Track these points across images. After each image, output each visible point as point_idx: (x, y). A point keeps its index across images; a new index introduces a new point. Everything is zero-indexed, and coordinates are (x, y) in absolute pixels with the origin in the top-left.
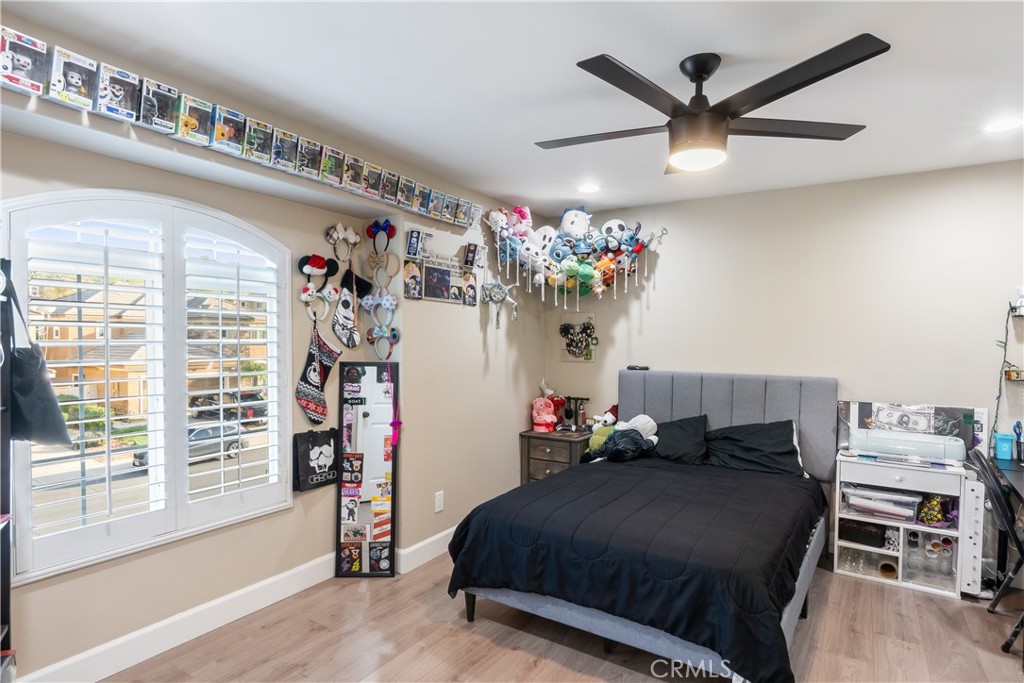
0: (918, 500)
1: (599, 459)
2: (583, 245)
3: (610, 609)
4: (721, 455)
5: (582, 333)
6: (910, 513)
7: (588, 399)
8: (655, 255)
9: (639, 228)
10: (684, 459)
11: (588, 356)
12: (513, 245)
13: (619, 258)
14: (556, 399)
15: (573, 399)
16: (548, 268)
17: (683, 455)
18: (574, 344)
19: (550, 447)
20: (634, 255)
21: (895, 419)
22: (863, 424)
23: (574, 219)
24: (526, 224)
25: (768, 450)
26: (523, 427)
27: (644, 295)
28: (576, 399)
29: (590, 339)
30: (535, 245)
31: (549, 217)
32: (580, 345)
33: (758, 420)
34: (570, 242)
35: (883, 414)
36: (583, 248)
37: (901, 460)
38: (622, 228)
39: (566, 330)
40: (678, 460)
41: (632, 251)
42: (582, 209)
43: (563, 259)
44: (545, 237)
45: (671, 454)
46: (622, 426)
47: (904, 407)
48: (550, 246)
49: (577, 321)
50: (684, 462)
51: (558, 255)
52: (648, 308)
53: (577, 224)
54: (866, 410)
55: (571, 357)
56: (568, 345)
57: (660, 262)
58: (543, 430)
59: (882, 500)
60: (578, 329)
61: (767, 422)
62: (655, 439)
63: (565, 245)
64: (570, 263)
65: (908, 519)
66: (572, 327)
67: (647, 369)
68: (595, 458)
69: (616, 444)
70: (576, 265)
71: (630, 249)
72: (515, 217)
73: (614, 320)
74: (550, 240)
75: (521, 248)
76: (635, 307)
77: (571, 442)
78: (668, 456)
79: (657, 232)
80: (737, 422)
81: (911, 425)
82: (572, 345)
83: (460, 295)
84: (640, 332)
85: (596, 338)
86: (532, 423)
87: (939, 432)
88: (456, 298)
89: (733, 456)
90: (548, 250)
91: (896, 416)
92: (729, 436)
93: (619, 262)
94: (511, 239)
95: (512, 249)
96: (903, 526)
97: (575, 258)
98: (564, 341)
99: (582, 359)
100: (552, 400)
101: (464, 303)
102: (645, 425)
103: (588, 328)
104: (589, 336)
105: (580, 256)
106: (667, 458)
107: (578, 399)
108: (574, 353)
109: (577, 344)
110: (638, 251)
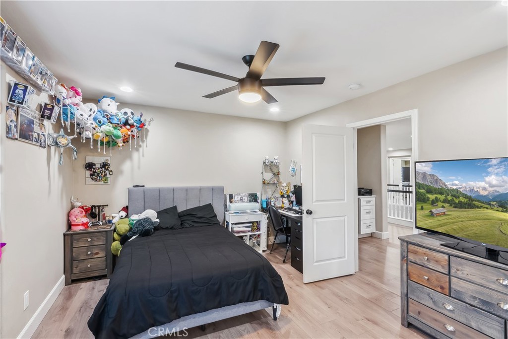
0: (251, 224)
1: (134, 237)
2: (115, 119)
3: (220, 305)
4: (189, 222)
5: (102, 168)
6: (250, 229)
7: (107, 206)
8: (147, 131)
9: (141, 116)
10: (175, 227)
11: (106, 181)
12: (72, 111)
13: (132, 129)
14: (85, 208)
15: (97, 206)
16: (94, 129)
17: (174, 225)
18: (96, 174)
19: (90, 237)
20: (140, 129)
21: (239, 199)
22: (231, 202)
23: (110, 103)
24: (78, 99)
25: (208, 216)
26: (64, 229)
27: (141, 149)
28: (99, 207)
29: (107, 172)
30: (84, 112)
31: (93, 98)
32: (100, 175)
33: (197, 205)
34: (107, 116)
35: (236, 198)
36: (115, 121)
37: (245, 212)
38: (132, 114)
39: (90, 166)
40: (172, 228)
41: (139, 127)
42: (113, 98)
43: (103, 125)
44: (91, 110)
45: (168, 226)
46: (135, 217)
47: (241, 194)
48: (93, 115)
49: (98, 160)
50: (175, 229)
51: (100, 122)
52: (143, 156)
53: (110, 106)
54: (231, 197)
55: (94, 182)
56: (91, 175)
57: (150, 134)
58: (81, 228)
59: (244, 227)
60: (98, 166)
61: (202, 205)
62: (158, 220)
63: (104, 117)
64: (107, 128)
65: (249, 231)
66: (95, 165)
67: (144, 186)
68: (131, 237)
69: (144, 227)
70: (112, 129)
71: (138, 125)
72: (72, 93)
73: (122, 161)
74: (94, 112)
75: (77, 114)
76: (135, 155)
77: (106, 232)
78: (167, 227)
79: (148, 120)
80: (189, 207)
81: (243, 200)
82: (94, 175)
83: (38, 140)
84: (139, 168)
85: (111, 171)
86: (70, 226)
87: (250, 201)
88: (37, 141)
89: (195, 222)
90: (92, 117)
91: (239, 197)
92: (189, 213)
93: (132, 131)
94: (71, 107)
95: (72, 113)
96: (248, 234)
97: (111, 125)
98: (88, 173)
99: (102, 183)
100: (82, 208)
101: (40, 145)
102: (151, 214)
103: (107, 165)
104: (107, 169)
105: (114, 125)
106: (167, 228)
107: (101, 206)
108: (96, 180)
109: (98, 174)
110: (142, 127)
